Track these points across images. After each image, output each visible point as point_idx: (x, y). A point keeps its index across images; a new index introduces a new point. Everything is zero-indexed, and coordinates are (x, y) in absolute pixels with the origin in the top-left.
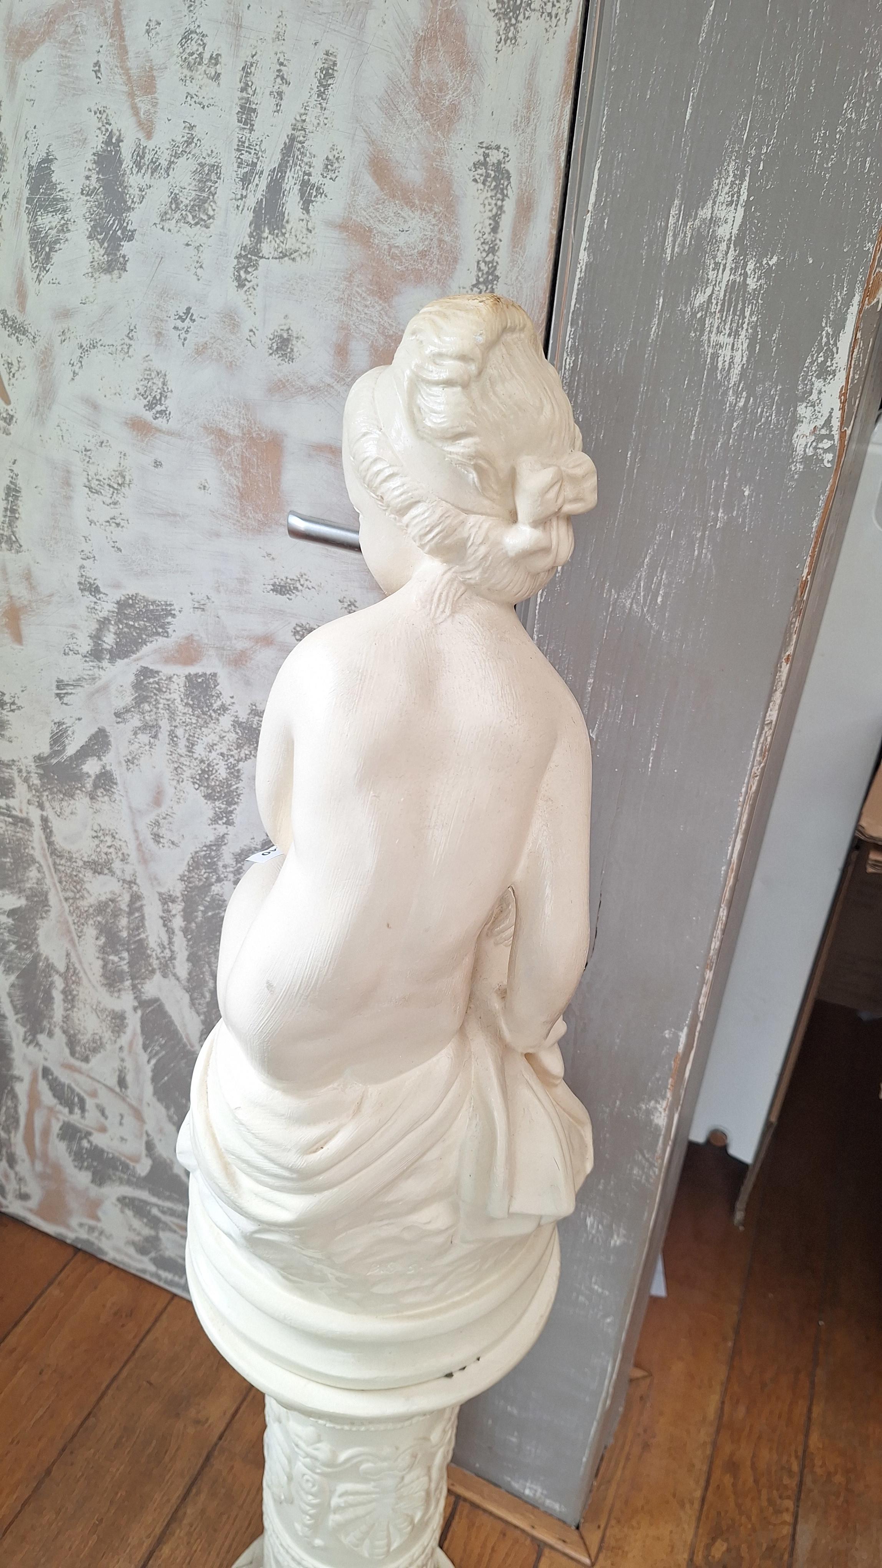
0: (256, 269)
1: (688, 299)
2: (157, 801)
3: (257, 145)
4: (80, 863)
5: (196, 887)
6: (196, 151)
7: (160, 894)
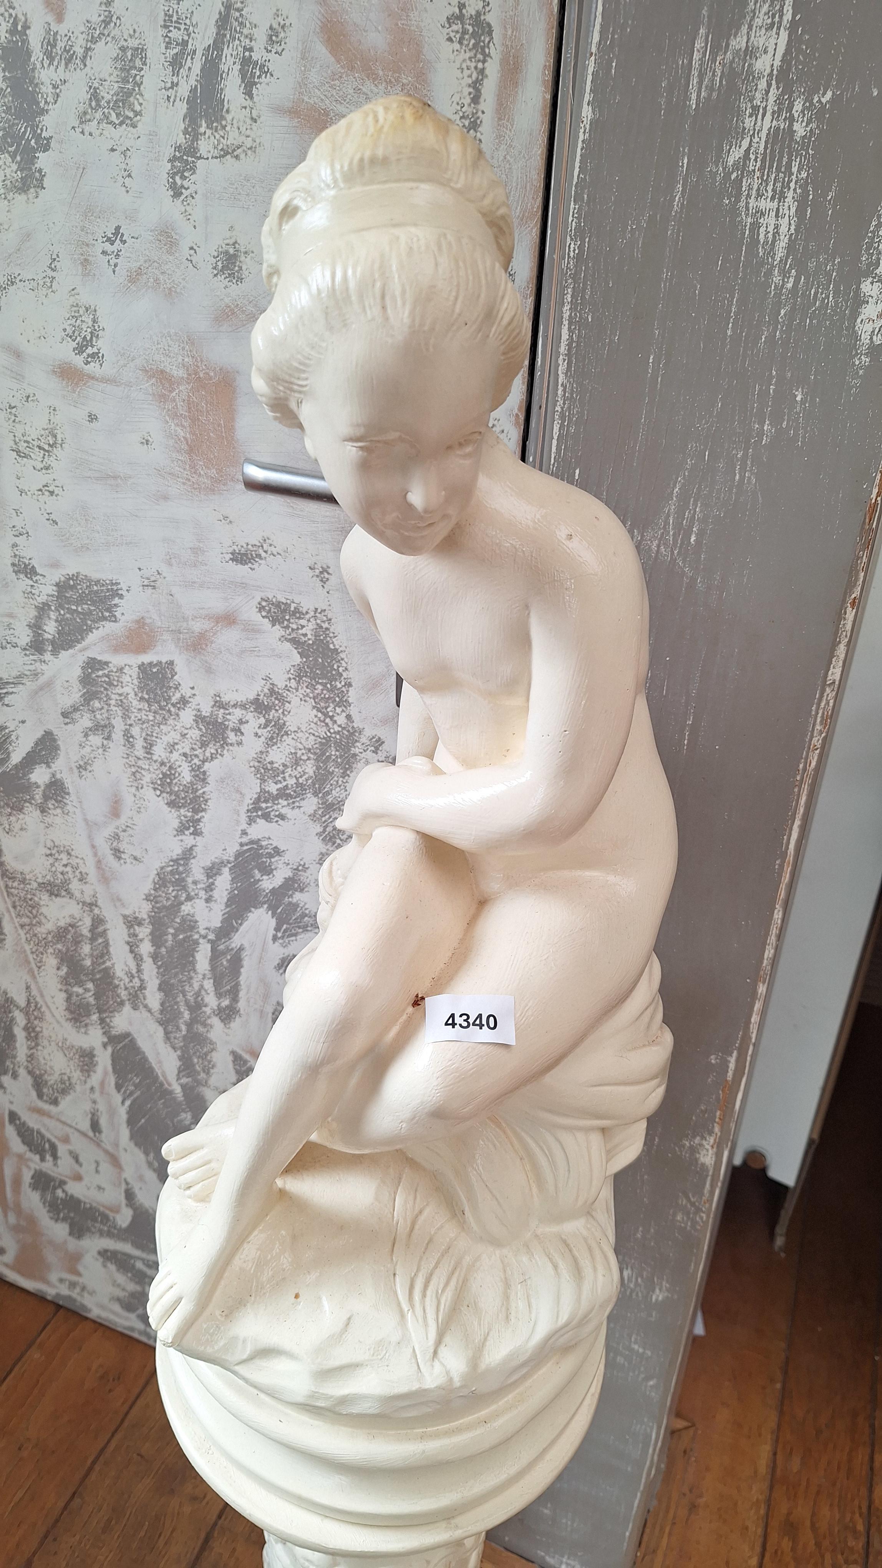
0: (194, 173)
1: (719, 157)
2: (115, 811)
3: (186, 18)
4: (35, 885)
5: (164, 907)
6: (116, 32)
7: (125, 917)
